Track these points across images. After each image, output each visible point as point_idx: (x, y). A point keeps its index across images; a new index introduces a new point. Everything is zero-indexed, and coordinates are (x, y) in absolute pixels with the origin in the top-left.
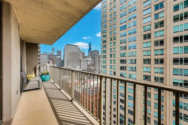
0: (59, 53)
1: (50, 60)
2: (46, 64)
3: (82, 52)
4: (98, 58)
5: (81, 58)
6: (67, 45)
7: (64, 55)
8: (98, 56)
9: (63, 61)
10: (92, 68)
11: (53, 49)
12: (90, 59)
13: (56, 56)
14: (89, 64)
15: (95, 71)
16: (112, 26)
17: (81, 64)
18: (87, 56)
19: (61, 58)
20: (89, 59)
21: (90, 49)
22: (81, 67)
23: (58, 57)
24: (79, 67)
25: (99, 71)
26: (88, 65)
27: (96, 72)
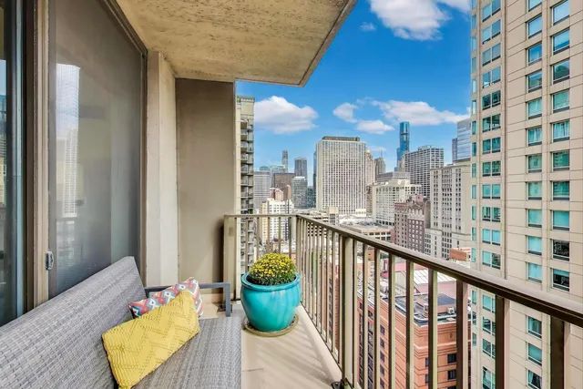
0: (300, 165)
1: (277, 189)
2: (269, 199)
3: (374, 159)
4: (440, 177)
5: (370, 179)
6: (324, 138)
7: (315, 171)
8: (440, 172)
9: (312, 192)
10: (418, 216)
11: (285, 155)
12: (407, 183)
13: (293, 175)
14: (404, 200)
15: (429, 226)
16: (540, 15)
17: (369, 199)
18: (390, 174)
19: (306, 183)
20: (400, 182)
21: (404, 145)
22: (370, 211)
23: (297, 178)
24: (364, 210)
25: (446, 230)
26: (399, 206)
27: (432, 232)
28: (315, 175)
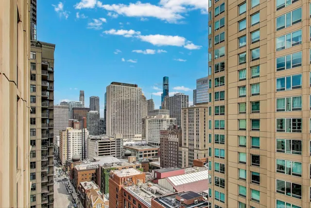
0: (94, 101)
1: (75, 120)
2: (68, 128)
3: (147, 99)
4: (187, 114)
5: (145, 114)
6: (112, 83)
7: (105, 107)
8: (187, 110)
9: (103, 122)
10: (173, 138)
11: (82, 94)
12: (168, 117)
13: (88, 110)
14: (166, 129)
15: (181, 145)
16: (245, 18)
17: (144, 128)
18: (157, 111)
19: (98, 115)
20: (163, 116)
21: (166, 92)
22: (144, 136)
23: (91, 112)
24: (141, 135)
25: (191, 147)
26: (163, 133)
27: (183, 149)
28: (105, 110)
